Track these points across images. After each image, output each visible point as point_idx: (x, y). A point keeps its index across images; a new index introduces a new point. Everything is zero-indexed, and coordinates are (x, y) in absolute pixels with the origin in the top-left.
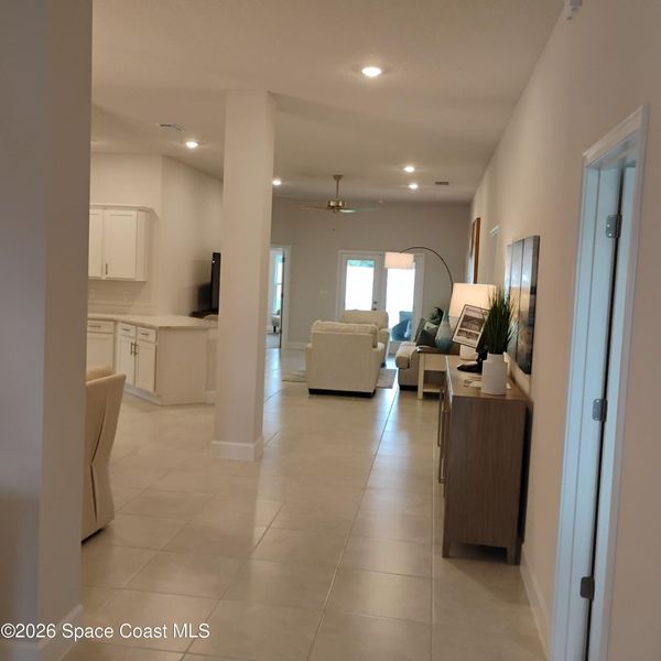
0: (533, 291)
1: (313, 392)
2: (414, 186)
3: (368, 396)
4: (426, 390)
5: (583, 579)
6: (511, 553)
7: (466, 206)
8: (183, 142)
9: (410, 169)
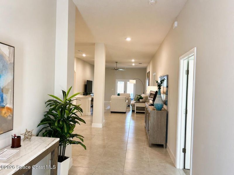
0: (167, 87)
1: (112, 112)
2: (133, 64)
3: (125, 113)
4: (137, 111)
5: (183, 149)
6: (164, 146)
7: (145, 69)
8: (82, 55)
9: (133, 61)
